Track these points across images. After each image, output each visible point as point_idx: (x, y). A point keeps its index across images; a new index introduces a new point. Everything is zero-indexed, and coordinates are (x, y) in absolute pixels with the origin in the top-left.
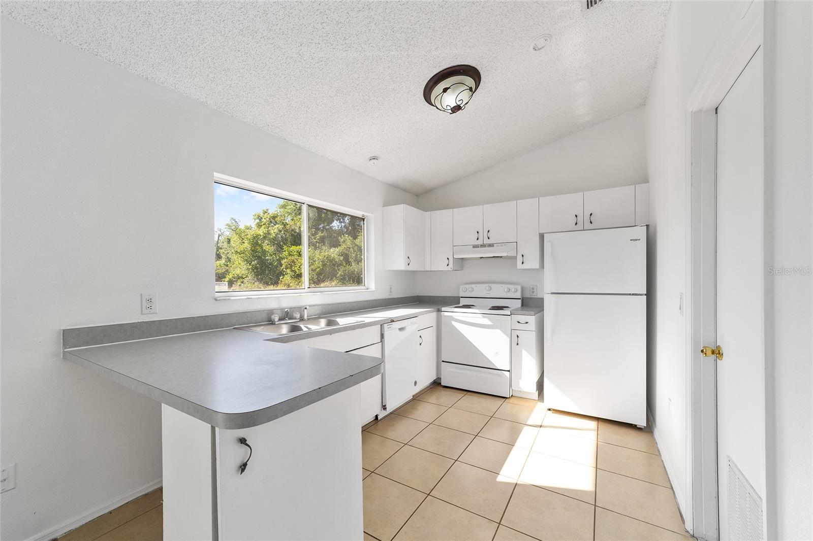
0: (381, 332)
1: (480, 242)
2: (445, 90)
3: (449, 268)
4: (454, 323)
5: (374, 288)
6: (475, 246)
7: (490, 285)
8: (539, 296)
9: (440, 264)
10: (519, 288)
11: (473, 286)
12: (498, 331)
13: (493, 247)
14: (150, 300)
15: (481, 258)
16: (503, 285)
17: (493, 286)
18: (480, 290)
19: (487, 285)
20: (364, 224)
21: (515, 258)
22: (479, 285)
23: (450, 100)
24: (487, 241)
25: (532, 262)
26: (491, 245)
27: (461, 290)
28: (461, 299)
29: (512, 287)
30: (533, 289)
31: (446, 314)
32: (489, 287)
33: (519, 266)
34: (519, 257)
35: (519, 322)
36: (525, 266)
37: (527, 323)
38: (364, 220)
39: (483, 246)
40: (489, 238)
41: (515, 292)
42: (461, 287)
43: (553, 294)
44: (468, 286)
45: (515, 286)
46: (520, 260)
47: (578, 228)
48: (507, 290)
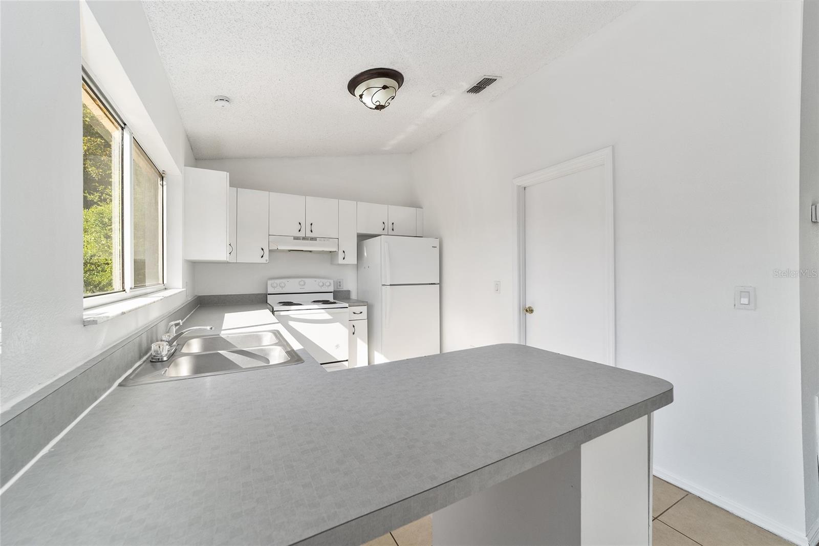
1: (302, 234)
3: (263, 260)
6: (296, 238)
7: (304, 279)
9: (252, 256)
10: (333, 282)
11: (285, 281)
12: (338, 323)
13: (316, 240)
15: (290, 251)
16: (318, 280)
17: (307, 280)
18: (292, 285)
19: (300, 280)
22: (291, 280)
24: (309, 234)
25: (352, 259)
26: (313, 239)
27: (269, 286)
28: (268, 296)
29: (327, 282)
30: (340, 282)
32: (303, 281)
33: (341, 261)
34: (341, 252)
35: (354, 313)
36: (345, 262)
37: (360, 313)
38: (162, 179)
39: (304, 238)
40: (312, 231)
41: (330, 286)
42: (270, 282)
43: (391, 285)
44: (278, 281)
45: (329, 280)
46: (341, 255)
47: (386, 232)
48: (321, 284)
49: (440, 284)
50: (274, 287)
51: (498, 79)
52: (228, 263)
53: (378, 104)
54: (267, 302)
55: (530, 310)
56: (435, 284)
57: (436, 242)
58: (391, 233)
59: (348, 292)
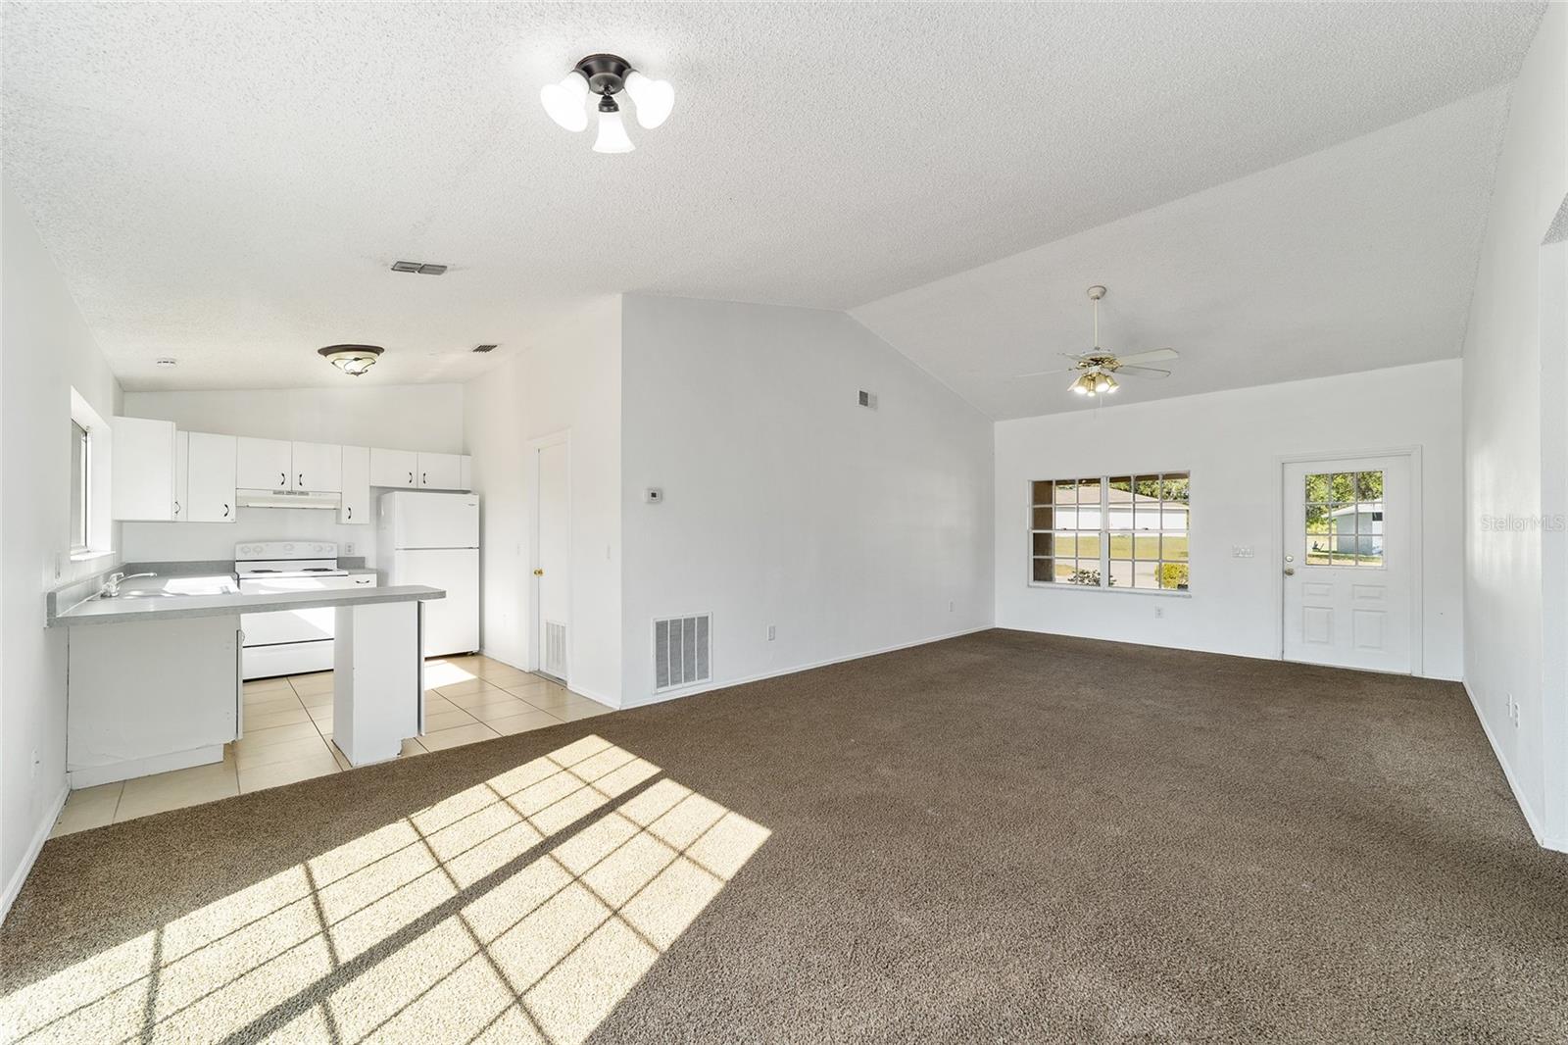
1: (286, 487)
2: (357, 359)
3: (228, 519)
5: (110, 549)
6: (278, 493)
8: (357, 555)
9: (212, 513)
10: (336, 545)
11: (263, 545)
13: (308, 495)
16: (313, 544)
17: (295, 544)
18: (272, 551)
19: (284, 544)
20: (86, 441)
21: (339, 511)
22: (271, 545)
23: (357, 366)
24: (297, 488)
25: (363, 512)
26: (302, 493)
27: (238, 551)
28: (238, 562)
30: (351, 546)
31: (249, 581)
32: (290, 545)
33: (344, 521)
34: (344, 509)
36: (352, 521)
37: (368, 582)
38: (86, 435)
39: (289, 493)
40: (300, 484)
41: (331, 550)
42: (238, 547)
43: (405, 549)
44: (251, 547)
45: (331, 545)
46: (345, 513)
47: (413, 485)
48: (318, 549)
49: (481, 548)
50: (246, 553)
52: (173, 522)
53: (353, 371)
54: (234, 571)
55: (542, 570)
56: (471, 548)
57: (474, 499)
58: (422, 486)
59: (363, 559)
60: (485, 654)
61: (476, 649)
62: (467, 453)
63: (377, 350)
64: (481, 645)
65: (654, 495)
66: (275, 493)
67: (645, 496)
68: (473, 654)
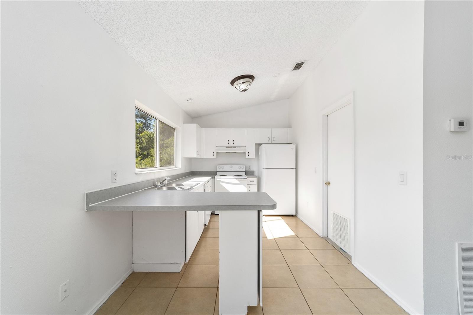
0: (204, 188)
1: (229, 145)
2: (243, 83)
3: (214, 157)
4: (221, 183)
5: (180, 167)
7: (232, 165)
8: (252, 170)
9: (209, 155)
10: (245, 166)
11: (224, 166)
12: (242, 186)
13: (236, 148)
14: (115, 174)
15: (227, 153)
16: (238, 165)
17: (233, 165)
18: (227, 168)
19: (230, 165)
20: (175, 132)
21: (245, 153)
22: (226, 165)
23: (243, 87)
24: (232, 145)
25: (252, 155)
26: (234, 147)
27: (217, 168)
28: (217, 172)
30: (249, 167)
31: (217, 179)
32: (231, 166)
33: (247, 157)
34: (247, 153)
35: (250, 181)
36: (249, 157)
37: (254, 181)
38: (175, 130)
39: (231, 147)
40: (234, 144)
41: (243, 168)
42: (218, 166)
43: (266, 168)
44: (221, 166)
45: (243, 166)
47: (270, 142)
48: (239, 167)
49: (296, 168)
50: (219, 168)
51: (306, 62)
52: (197, 158)
53: (243, 90)
55: (329, 183)
56: (292, 168)
57: (293, 146)
58: (273, 142)
59: (253, 172)
60: (298, 216)
61: (294, 214)
62: (290, 127)
63: (251, 77)
64: (296, 212)
65: (461, 124)
66: (226, 147)
67: (453, 125)
68: (292, 216)
